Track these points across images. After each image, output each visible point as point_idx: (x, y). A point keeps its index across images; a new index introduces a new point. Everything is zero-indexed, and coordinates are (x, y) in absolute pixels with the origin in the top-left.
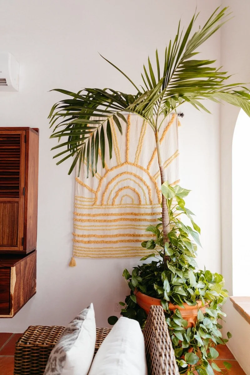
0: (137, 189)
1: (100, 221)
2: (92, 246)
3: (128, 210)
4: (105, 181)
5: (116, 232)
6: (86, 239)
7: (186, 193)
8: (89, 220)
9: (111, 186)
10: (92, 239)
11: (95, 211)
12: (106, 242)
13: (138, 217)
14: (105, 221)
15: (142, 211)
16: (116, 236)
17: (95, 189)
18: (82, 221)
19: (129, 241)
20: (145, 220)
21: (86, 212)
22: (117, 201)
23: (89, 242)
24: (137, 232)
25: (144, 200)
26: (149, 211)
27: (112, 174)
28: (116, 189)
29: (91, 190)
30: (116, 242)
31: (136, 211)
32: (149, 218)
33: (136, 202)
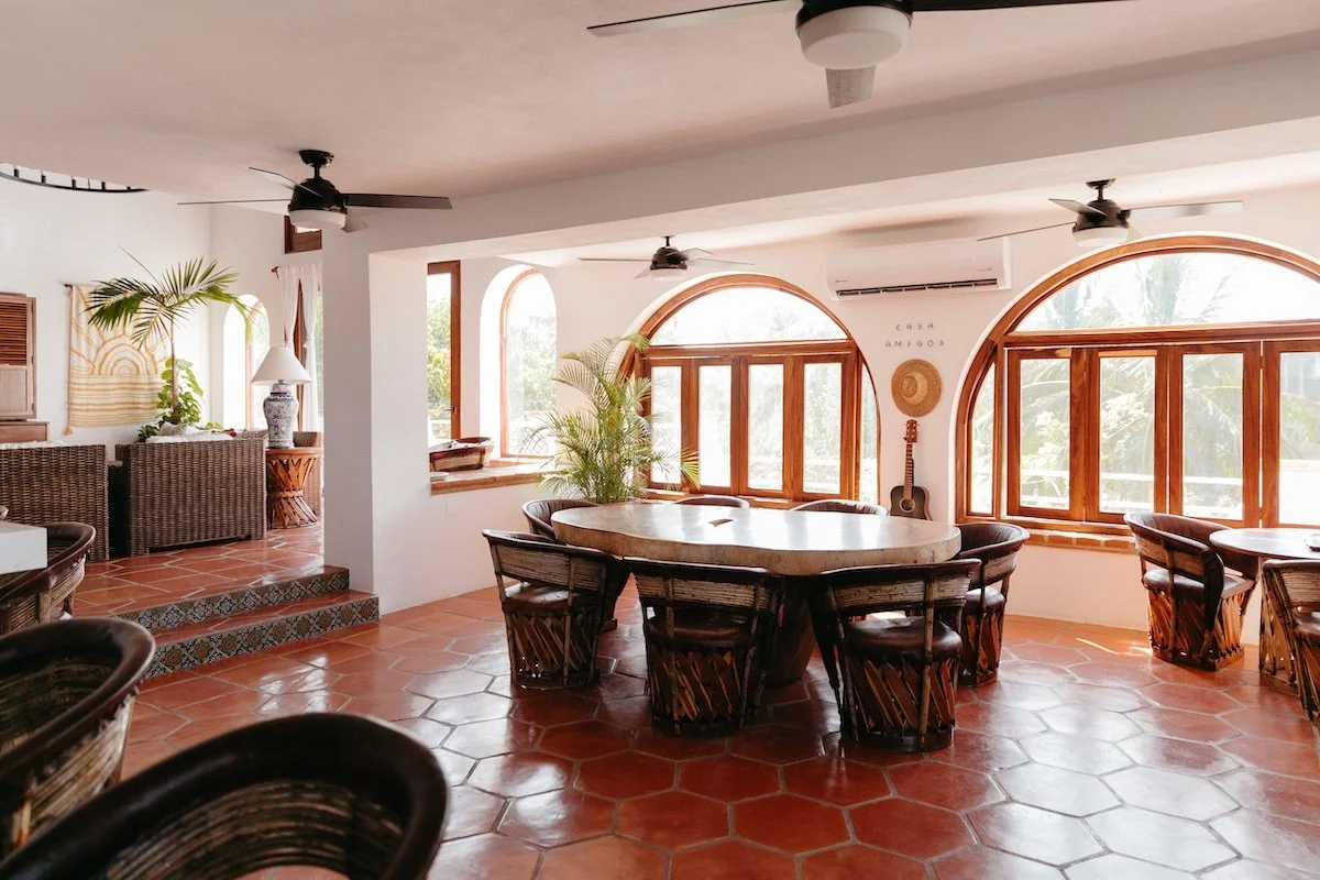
0: (135, 359)
1: (99, 390)
2: (90, 414)
3: (128, 380)
4: (102, 352)
5: (113, 401)
6: (85, 408)
7: (191, 364)
8: (87, 390)
9: (109, 357)
10: (90, 407)
11: (93, 380)
12: (107, 410)
13: (137, 386)
14: (104, 390)
15: (141, 381)
16: (115, 404)
17: (92, 359)
18: (79, 389)
19: (129, 408)
20: (143, 389)
21: (83, 381)
22: (116, 370)
23: (88, 410)
24: (136, 400)
25: (142, 370)
26: (146, 381)
27: (109, 346)
28: (115, 360)
29: (89, 361)
30: (116, 410)
31: (134, 380)
32: (147, 387)
33: (135, 372)
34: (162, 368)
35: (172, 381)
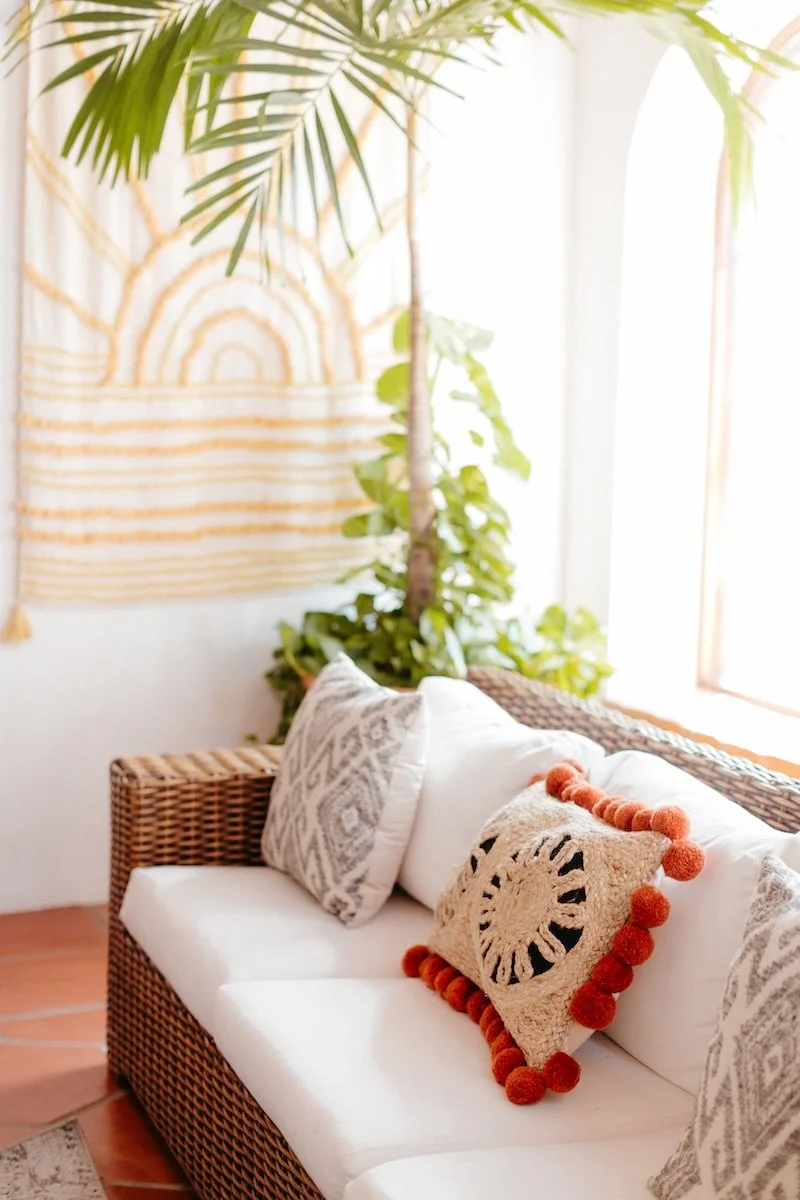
0: (277, 321)
1: (132, 452)
2: (99, 553)
3: (243, 407)
4: (148, 284)
5: (192, 497)
6: (76, 528)
8: (86, 450)
9: (173, 306)
10: (101, 526)
11: (109, 411)
12: (159, 537)
13: (280, 435)
14: (152, 451)
15: (297, 409)
16: (198, 510)
17: (108, 316)
18: (58, 451)
19: (246, 530)
20: (305, 446)
21: (69, 412)
22: (198, 370)
23: (88, 539)
24: (276, 494)
25: (304, 361)
26: (319, 410)
27: (173, 255)
28: (195, 318)
29: (92, 323)
30: (197, 536)
31: (271, 409)
32: (318, 436)
33: (272, 372)
34: (381, 353)
35: (409, 416)
